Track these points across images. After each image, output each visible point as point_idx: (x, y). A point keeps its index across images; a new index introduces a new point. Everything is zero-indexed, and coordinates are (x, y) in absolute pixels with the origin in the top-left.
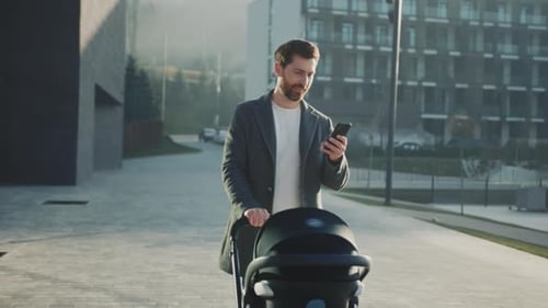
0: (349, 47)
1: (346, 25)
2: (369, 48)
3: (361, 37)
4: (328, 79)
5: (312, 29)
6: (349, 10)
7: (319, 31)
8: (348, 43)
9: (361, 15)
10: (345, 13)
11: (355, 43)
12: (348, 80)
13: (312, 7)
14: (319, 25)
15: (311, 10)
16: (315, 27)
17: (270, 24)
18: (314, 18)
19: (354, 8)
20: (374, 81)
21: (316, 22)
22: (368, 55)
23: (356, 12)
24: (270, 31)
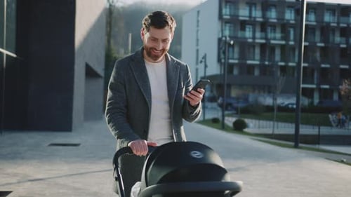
0: (250, 40)
1: (247, 26)
2: (263, 41)
3: (258, 34)
4: (236, 61)
5: (225, 29)
6: (250, 17)
7: (230, 30)
8: (250, 38)
9: (258, 19)
10: (247, 19)
11: (254, 38)
12: (249, 62)
13: (226, 15)
14: (230, 27)
15: (225, 17)
16: (227, 28)
17: (198, 26)
18: (227, 22)
19: (253, 15)
20: (267, 63)
21: (228, 25)
22: (262, 46)
23: (255, 18)
24: (198, 31)
